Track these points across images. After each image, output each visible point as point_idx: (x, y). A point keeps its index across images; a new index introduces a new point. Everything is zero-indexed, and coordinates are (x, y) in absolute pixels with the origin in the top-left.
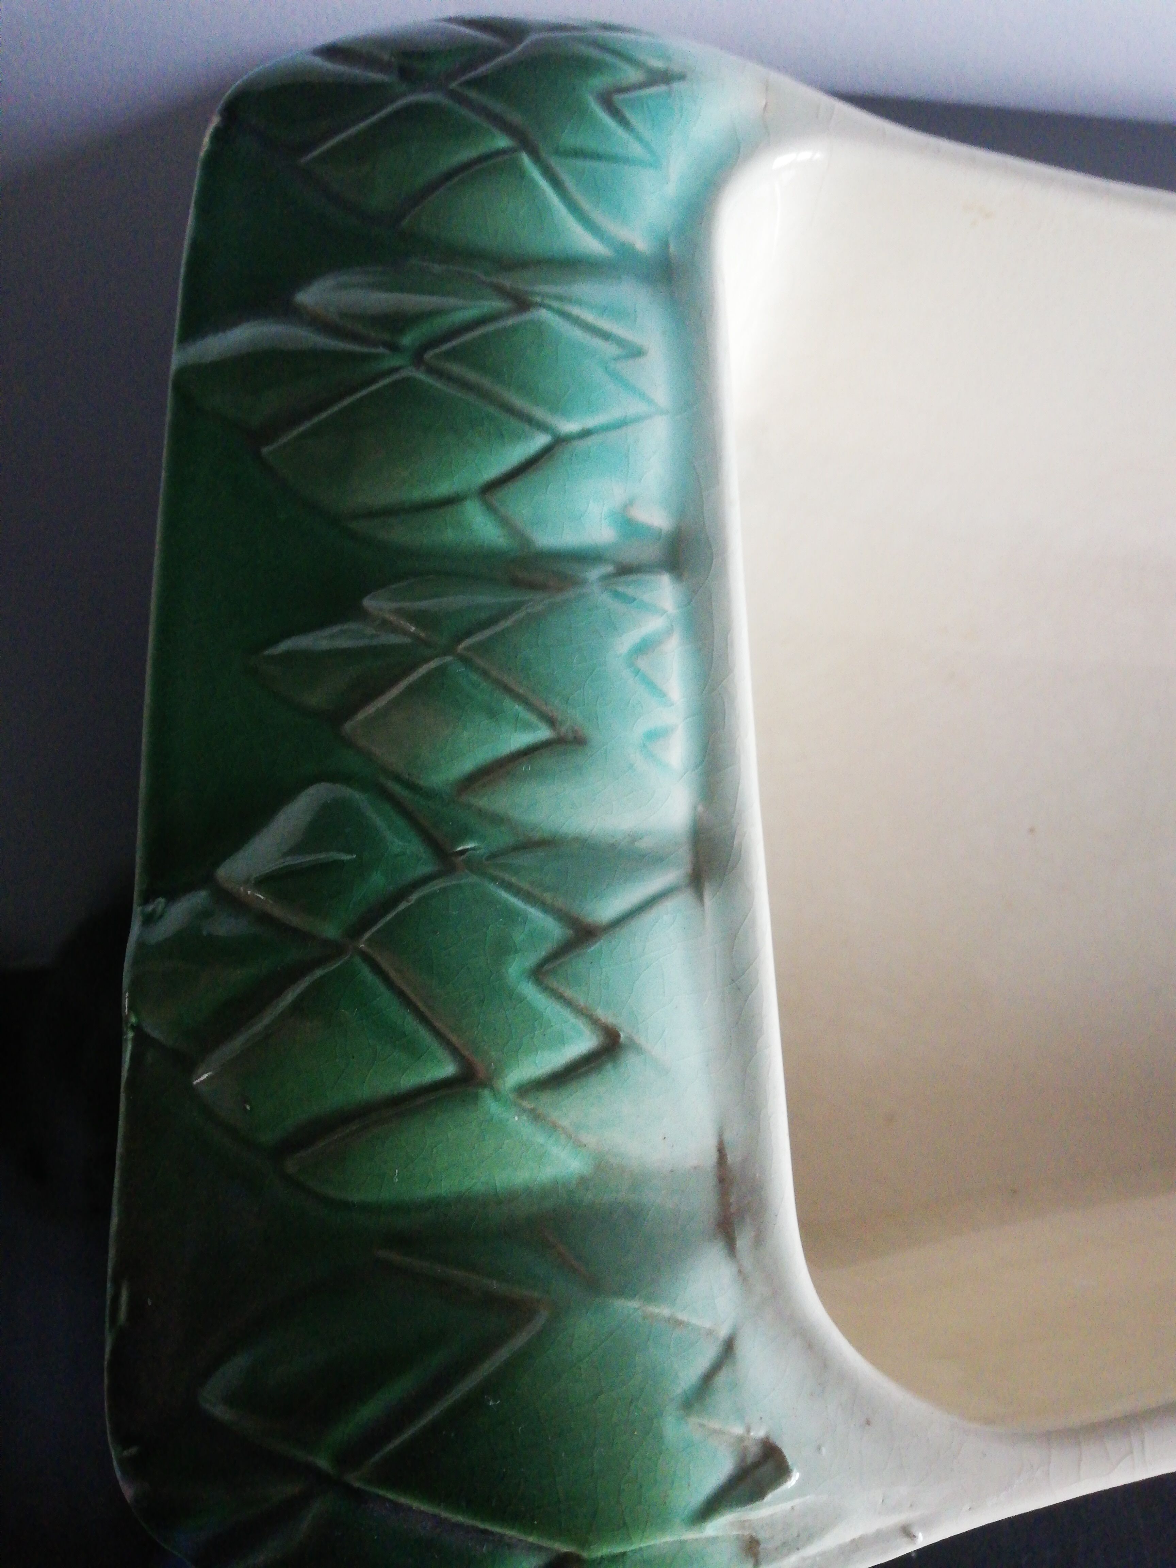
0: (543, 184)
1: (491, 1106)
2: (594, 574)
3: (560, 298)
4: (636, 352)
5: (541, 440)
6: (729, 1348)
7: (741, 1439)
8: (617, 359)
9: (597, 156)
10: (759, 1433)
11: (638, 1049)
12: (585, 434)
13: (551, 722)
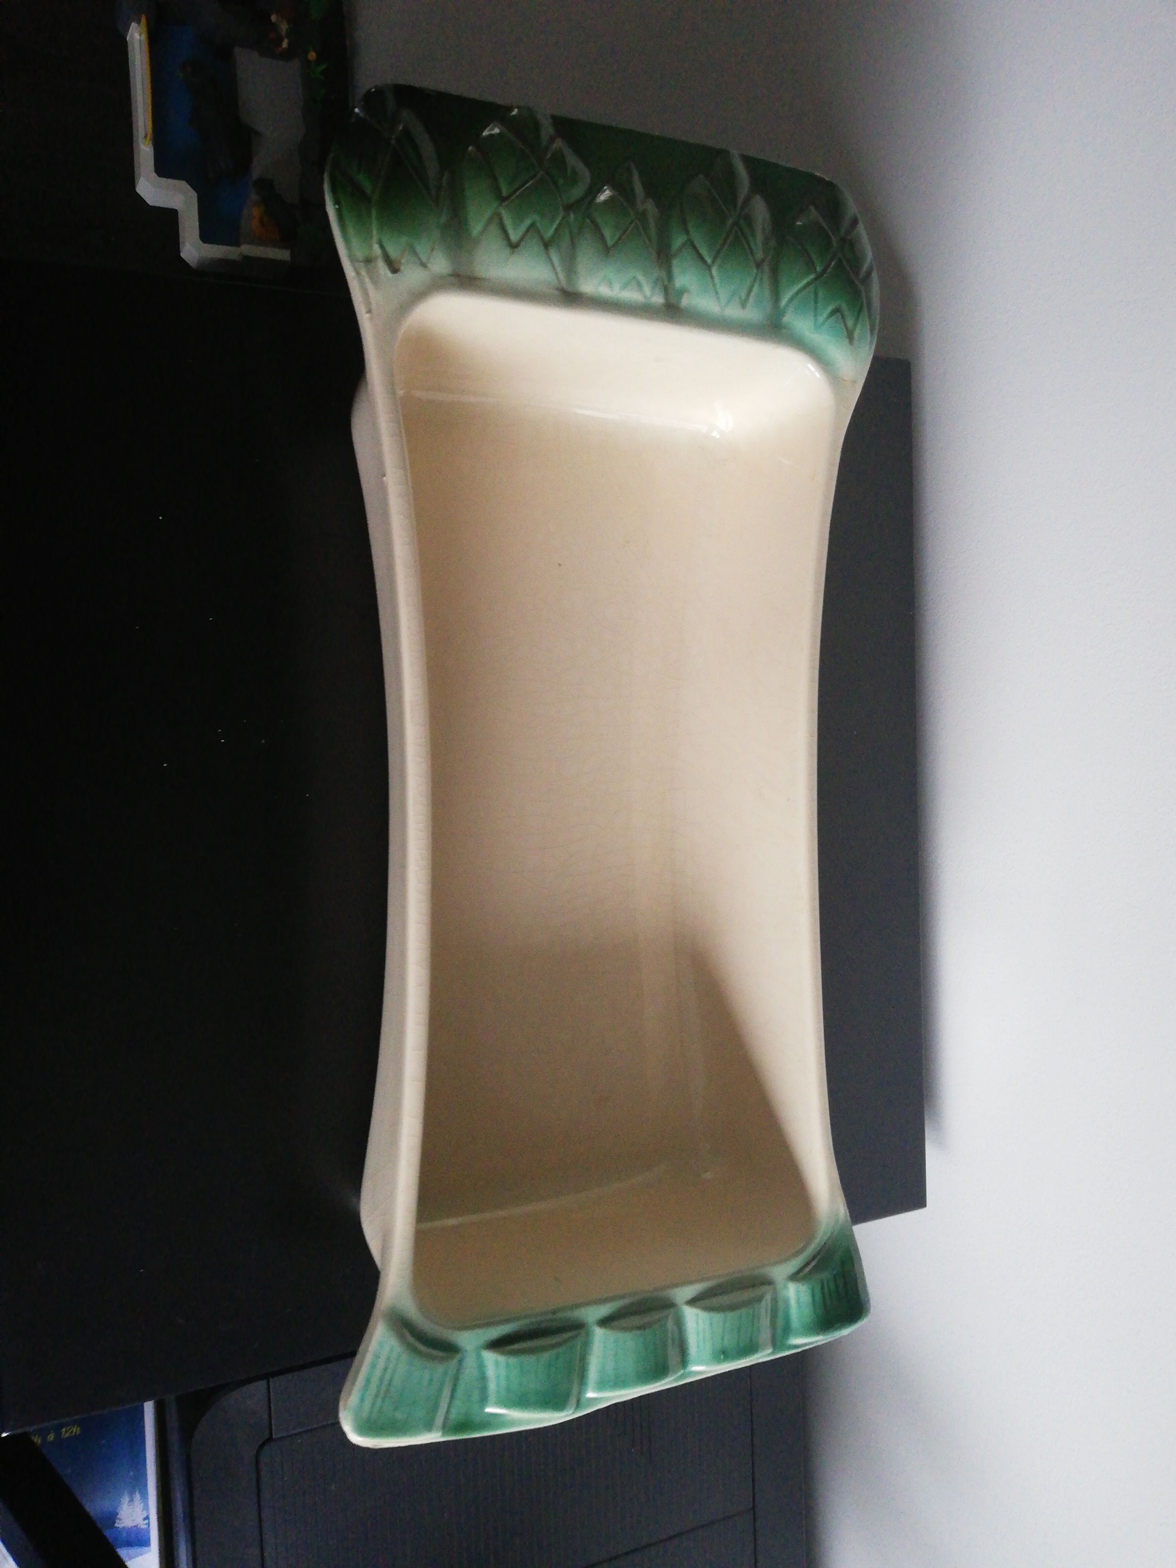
0: (805, 282)
1: (495, 204)
2: (664, 274)
3: (761, 279)
4: (743, 305)
5: (709, 261)
6: (424, 265)
7: (400, 262)
8: (740, 298)
9: (816, 302)
10: (402, 268)
11: (513, 253)
12: (712, 277)
13: (614, 246)
